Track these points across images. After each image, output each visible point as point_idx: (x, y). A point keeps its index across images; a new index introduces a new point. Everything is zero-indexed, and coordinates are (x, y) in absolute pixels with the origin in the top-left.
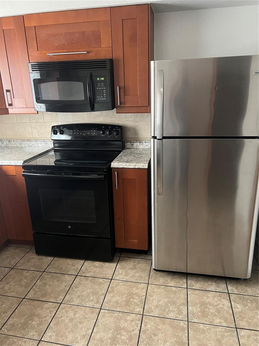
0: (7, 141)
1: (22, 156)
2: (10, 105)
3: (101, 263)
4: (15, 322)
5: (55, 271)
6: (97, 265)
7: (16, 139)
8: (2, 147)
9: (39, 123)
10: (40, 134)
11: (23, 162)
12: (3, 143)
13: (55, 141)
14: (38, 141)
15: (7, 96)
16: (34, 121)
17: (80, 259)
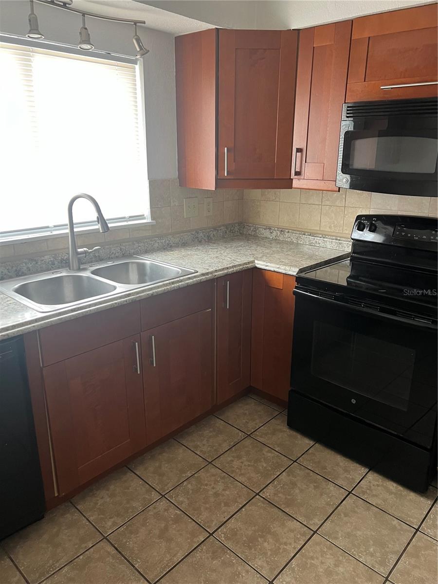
0: (277, 231)
1: (298, 259)
2: (298, 174)
3: (400, 488)
4: (238, 528)
5: (313, 467)
6: (391, 487)
7: (292, 230)
8: (269, 240)
9: (335, 207)
10: (332, 225)
11: (297, 270)
12: (271, 233)
13: (357, 243)
14: (326, 238)
15: (296, 158)
16: (328, 203)
17: (360, 464)
